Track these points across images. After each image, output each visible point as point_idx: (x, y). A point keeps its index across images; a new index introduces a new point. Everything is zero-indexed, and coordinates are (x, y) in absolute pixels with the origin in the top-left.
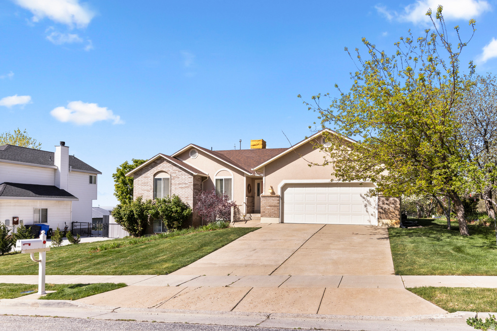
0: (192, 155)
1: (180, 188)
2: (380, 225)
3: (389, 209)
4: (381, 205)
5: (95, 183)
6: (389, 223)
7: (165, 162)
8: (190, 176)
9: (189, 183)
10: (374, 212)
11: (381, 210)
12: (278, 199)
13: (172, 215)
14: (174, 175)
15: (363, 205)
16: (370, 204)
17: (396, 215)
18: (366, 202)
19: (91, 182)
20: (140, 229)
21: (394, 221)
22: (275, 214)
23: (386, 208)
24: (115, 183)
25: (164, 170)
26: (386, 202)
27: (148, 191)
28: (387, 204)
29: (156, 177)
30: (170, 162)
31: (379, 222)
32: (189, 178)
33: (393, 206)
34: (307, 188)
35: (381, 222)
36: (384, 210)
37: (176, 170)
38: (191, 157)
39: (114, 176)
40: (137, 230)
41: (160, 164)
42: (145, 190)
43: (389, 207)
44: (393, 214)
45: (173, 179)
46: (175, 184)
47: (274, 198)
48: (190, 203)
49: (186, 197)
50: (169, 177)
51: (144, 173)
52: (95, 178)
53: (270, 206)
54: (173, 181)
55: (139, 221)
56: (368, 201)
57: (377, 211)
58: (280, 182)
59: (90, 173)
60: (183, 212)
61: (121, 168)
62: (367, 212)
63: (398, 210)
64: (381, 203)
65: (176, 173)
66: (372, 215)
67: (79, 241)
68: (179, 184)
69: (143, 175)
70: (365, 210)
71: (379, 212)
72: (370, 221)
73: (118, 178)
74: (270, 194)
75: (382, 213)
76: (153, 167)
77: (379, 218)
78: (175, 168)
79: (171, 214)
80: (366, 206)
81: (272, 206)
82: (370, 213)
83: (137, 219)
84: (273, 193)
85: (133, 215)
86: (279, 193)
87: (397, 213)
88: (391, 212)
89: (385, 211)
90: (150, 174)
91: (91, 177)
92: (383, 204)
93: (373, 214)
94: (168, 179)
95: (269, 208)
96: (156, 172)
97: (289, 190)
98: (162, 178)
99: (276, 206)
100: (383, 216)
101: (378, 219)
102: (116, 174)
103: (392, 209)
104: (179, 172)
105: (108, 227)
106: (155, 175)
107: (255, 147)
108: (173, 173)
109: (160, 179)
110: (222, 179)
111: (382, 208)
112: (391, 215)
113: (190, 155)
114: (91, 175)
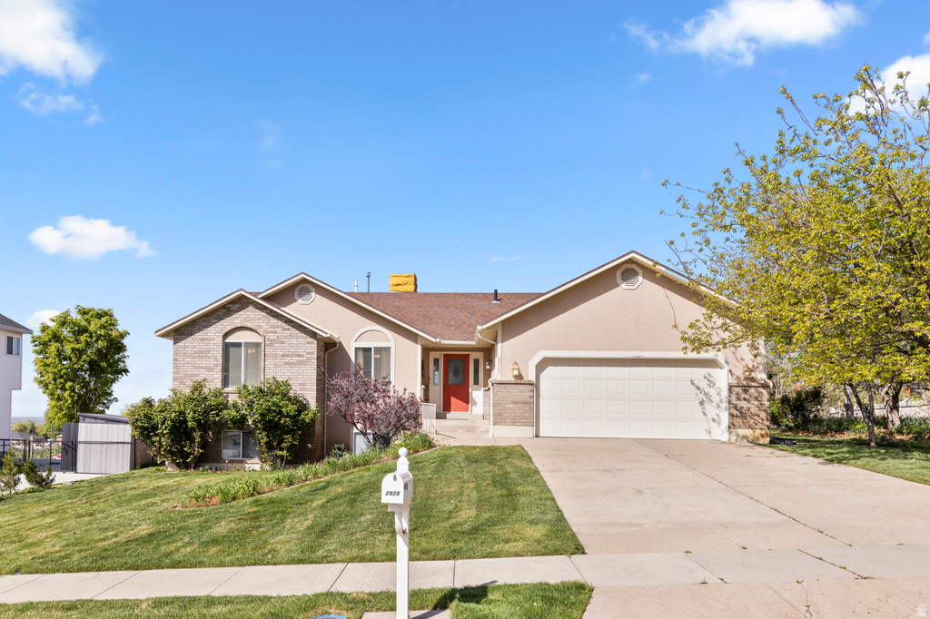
0: (300, 296)
1: (285, 363)
2: (733, 438)
3: (749, 409)
4: (734, 402)
5: (19, 353)
6: (749, 434)
7: (251, 308)
8: (310, 340)
9: (308, 353)
10: (718, 415)
11: (735, 412)
12: (531, 387)
13: (282, 422)
14: (272, 336)
15: (698, 402)
16: (711, 401)
17: (763, 420)
18: (702, 396)
19: (10, 351)
20: (198, 451)
21: (758, 432)
22: (525, 418)
23: (742, 407)
24: (35, 356)
25: (248, 325)
26: (743, 396)
27: (210, 369)
28: (745, 399)
29: (227, 341)
30: (263, 308)
31: (730, 433)
32: (308, 343)
33: (756, 403)
34: (586, 368)
35: (734, 434)
36: (741, 410)
37: (278, 327)
38: (300, 301)
39: (34, 342)
40: (190, 453)
41: (238, 312)
42: (202, 368)
43: (749, 406)
44: (757, 418)
45: (269, 345)
46: (275, 356)
47: (522, 387)
48: (311, 398)
49: (300, 385)
50: (259, 339)
51: (200, 330)
52: (19, 341)
53: (514, 403)
54: (269, 350)
55: (197, 435)
56: (706, 394)
57: (727, 413)
58: (533, 353)
59: (9, 331)
60: (299, 415)
61: (52, 325)
62: (705, 414)
63: (765, 411)
64: (734, 397)
65: (276, 332)
66: (714, 420)
67: (52, 481)
68: (284, 356)
69: (198, 335)
70: (701, 410)
71: (732, 415)
72: (710, 432)
73: (45, 344)
74: (512, 379)
75: (737, 416)
76: (220, 318)
77: (731, 426)
78: (274, 321)
79: (280, 419)
80: (702, 403)
81: (518, 403)
82: (710, 417)
83: (193, 429)
84: (520, 376)
85: (185, 421)
86: (531, 377)
87: (763, 415)
88: (753, 414)
89: (741, 413)
90: (214, 332)
91: (10, 340)
92: (739, 399)
93: (716, 418)
94: (257, 345)
95: (512, 406)
96: (229, 329)
97: (550, 371)
98: (243, 341)
99: (526, 403)
100: (738, 421)
101: (729, 427)
102: (39, 338)
103: (754, 410)
104: (284, 329)
105: (75, 450)
106: (225, 336)
107: (399, 288)
108: (271, 332)
109: (239, 345)
110: (369, 349)
111: (736, 408)
112: (752, 421)
113: (296, 297)
114: (11, 335)
